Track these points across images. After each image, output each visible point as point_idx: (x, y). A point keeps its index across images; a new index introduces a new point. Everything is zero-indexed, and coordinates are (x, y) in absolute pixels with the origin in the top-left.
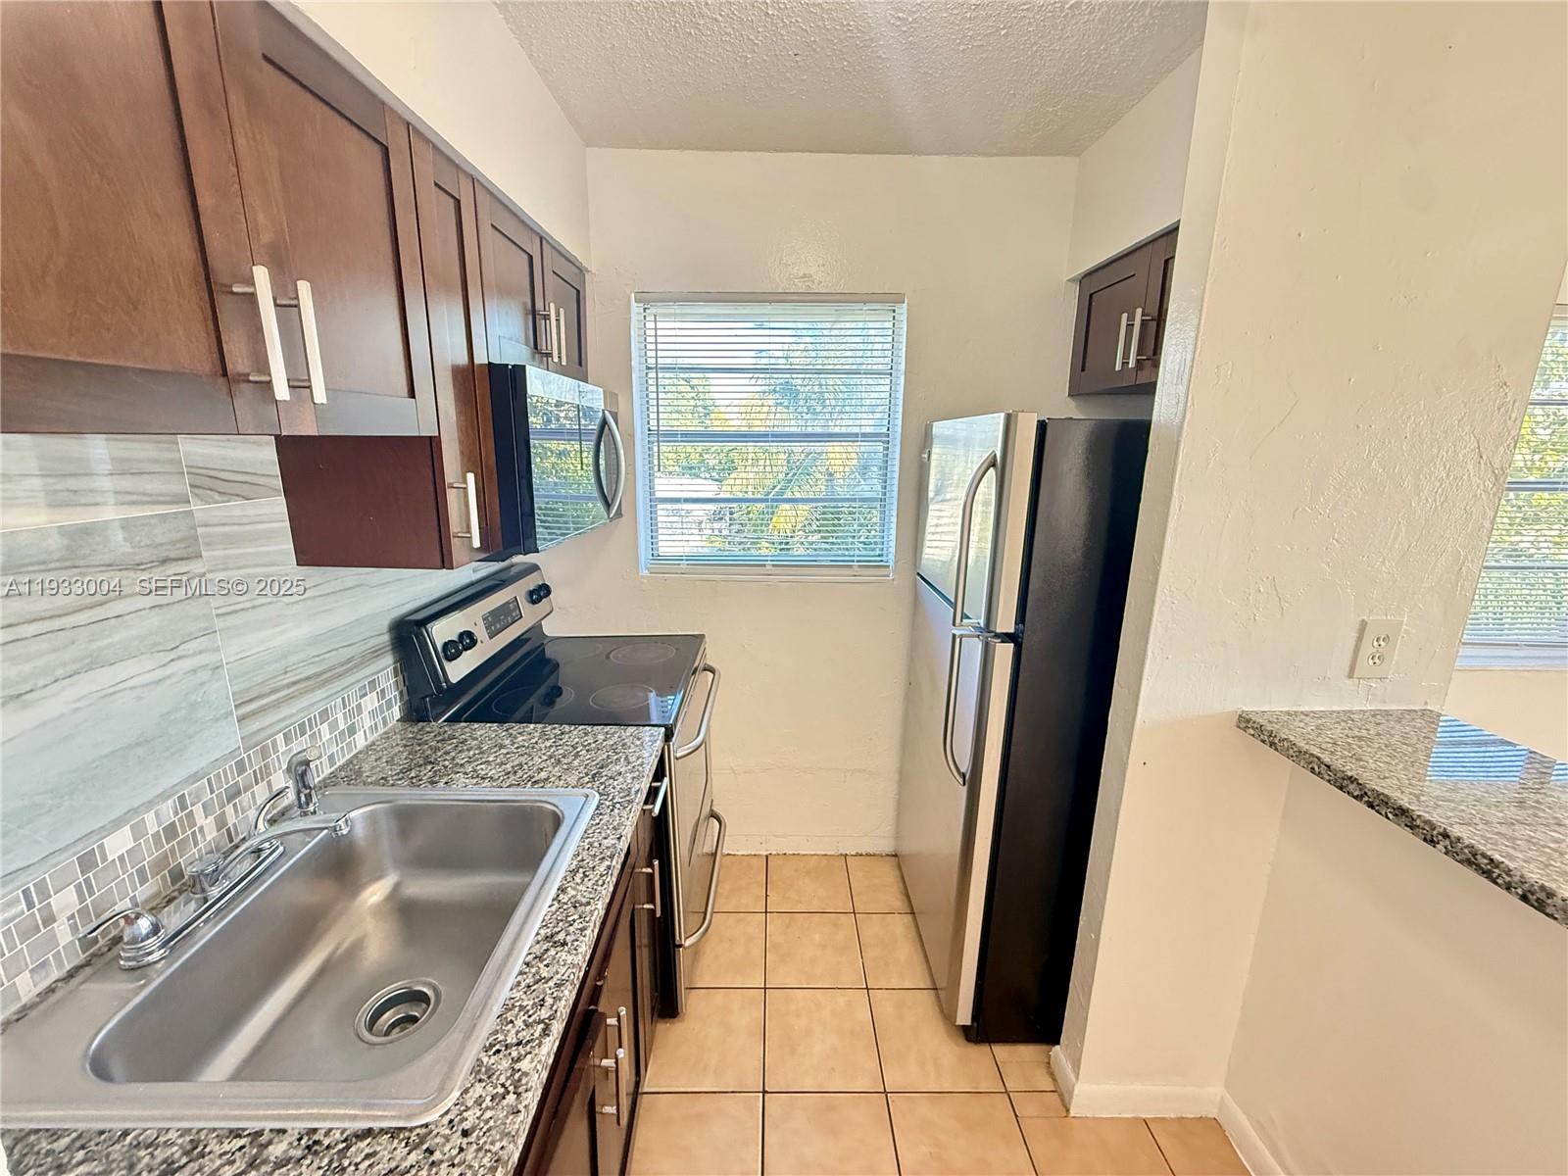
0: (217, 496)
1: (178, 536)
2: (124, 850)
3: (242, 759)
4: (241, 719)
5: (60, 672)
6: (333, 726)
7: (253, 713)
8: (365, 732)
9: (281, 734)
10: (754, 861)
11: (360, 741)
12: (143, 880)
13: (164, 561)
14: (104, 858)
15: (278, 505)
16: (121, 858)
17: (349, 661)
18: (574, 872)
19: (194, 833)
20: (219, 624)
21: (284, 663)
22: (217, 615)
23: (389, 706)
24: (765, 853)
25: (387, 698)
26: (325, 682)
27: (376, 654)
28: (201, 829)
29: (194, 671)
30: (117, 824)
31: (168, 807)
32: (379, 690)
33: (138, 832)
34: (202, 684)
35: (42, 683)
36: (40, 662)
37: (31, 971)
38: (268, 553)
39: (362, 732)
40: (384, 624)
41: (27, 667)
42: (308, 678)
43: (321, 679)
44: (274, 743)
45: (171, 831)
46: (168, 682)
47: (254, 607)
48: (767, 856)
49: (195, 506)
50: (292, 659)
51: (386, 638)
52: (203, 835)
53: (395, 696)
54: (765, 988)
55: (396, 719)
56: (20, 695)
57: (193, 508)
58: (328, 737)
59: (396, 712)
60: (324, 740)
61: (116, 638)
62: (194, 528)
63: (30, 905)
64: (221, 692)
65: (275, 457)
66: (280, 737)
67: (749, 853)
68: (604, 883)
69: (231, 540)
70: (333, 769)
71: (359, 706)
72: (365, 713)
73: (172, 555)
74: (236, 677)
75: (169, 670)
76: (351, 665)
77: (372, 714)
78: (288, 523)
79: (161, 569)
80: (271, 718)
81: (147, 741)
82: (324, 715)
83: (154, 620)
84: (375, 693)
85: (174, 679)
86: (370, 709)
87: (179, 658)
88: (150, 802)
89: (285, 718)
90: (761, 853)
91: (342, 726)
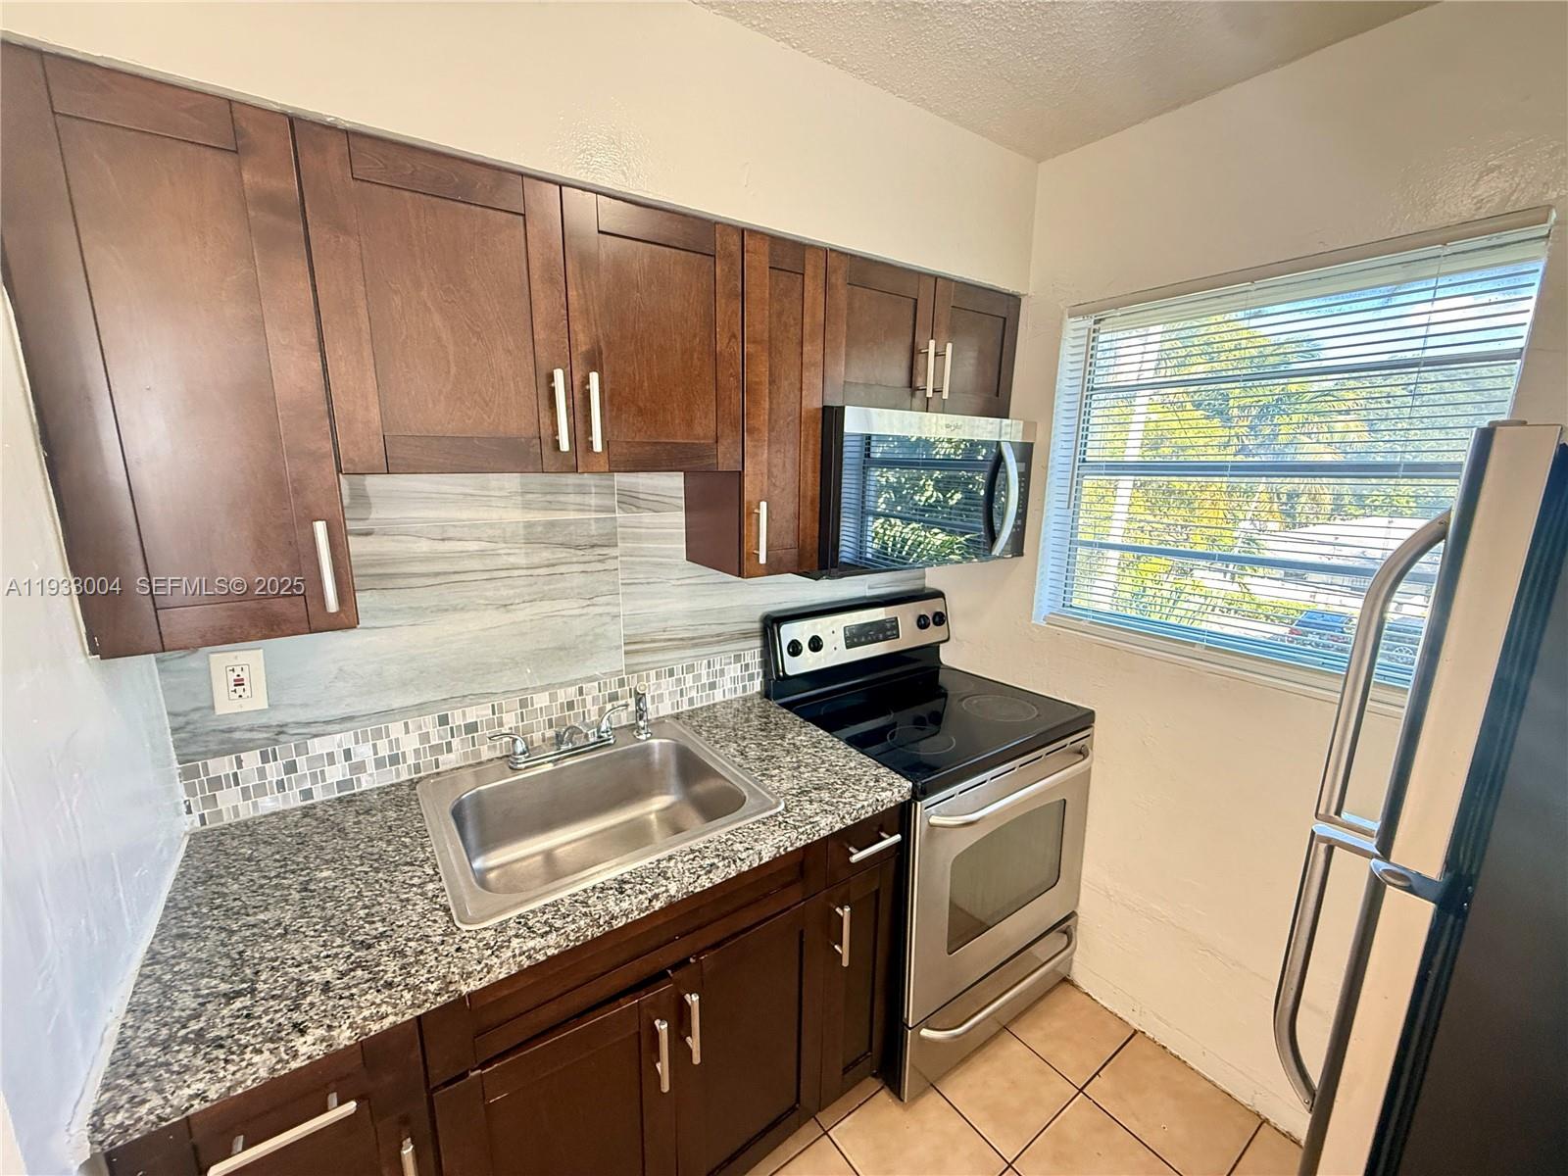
0: (634, 509)
1: (606, 531)
2: (543, 705)
3: (623, 679)
4: (626, 653)
5: (527, 598)
6: (698, 678)
7: (637, 652)
8: (724, 691)
9: (654, 671)
10: (1114, 1025)
11: (718, 696)
12: (551, 726)
13: (593, 546)
14: (532, 705)
15: (680, 517)
16: (541, 708)
17: (718, 635)
18: (692, 851)
19: (584, 712)
20: (622, 589)
21: (663, 625)
22: (622, 584)
23: (751, 677)
24: (1137, 1027)
25: (750, 672)
26: (696, 645)
27: (746, 635)
28: (589, 711)
29: (601, 615)
30: (544, 689)
31: (573, 690)
32: (743, 663)
33: (553, 698)
34: (604, 624)
35: (517, 601)
36: (518, 591)
37: (489, 747)
38: (665, 549)
39: (722, 690)
40: (759, 614)
41: (512, 592)
42: (682, 639)
43: (695, 642)
44: (648, 676)
45: (570, 705)
46: (583, 617)
47: (648, 583)
48: (1136, 1032)
49: (618, 514)
50: (670, 623)
51: (757, 626)
52: (589, 716)
53: (758, 673)
54: (1010, 1166)
55: (755, 690)
56: (506, 605)
57: (617, 515)
58: (691, 684)
59: (757, 685)
60: (687, 686)
61: (559, 586)
62: (616, 528)
63: (494, 713)
64: (617, 632)
65: (683, 485)
66: (653, 673)
67: (1116, 1011)
68: (694, 873)
69: (638, 538)
70: (690, 708)
71: (722, 671)
72: (727, 677)
73: (599, 543)
74: (628, 626)
75: (585, 611)
76: (721, 639)
77: (734, 680)
78: (684, 531)
79: (590, 550)
80: (648, 658)
81: (566, 649)
82: (690, 668)
83: (580, 580)
84: (739, 664)
85: (589, 617)
86: (732, 675)
87: (593, 605)
88: (562, 683)
89: (658, 662)
90: (1131, 1022)
91: (704, 680)
